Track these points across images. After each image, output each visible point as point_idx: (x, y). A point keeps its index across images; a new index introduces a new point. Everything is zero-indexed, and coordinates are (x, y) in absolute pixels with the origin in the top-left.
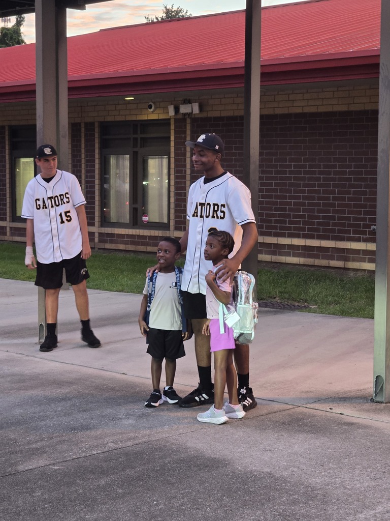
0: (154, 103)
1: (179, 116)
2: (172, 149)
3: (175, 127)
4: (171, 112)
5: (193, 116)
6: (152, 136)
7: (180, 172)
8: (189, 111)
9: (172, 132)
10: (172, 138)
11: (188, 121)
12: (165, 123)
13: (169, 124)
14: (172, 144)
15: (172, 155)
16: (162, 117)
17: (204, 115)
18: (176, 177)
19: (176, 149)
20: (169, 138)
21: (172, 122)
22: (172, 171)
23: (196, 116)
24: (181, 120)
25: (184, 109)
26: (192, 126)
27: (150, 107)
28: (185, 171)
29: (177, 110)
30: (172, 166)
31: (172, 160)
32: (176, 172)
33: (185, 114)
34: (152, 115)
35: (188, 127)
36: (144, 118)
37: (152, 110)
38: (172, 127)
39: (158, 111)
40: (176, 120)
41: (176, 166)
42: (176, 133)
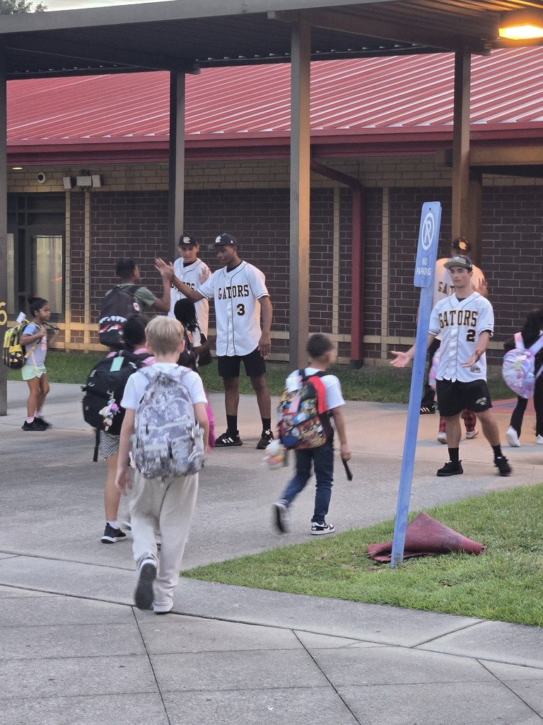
0: (45, 173)
1: (76, 190)
2: (68, 228)
3: (72, 202)
4: (67, 184)
5: (93, 190)
6: (44, 211)
7: (78, 254)
8: (88, 184)
9: (68, 208)
10: (68, 215)
11: (87, 195)
12: (60, 196)
13: (64, 198)
14: (68, 221)
15: (68, 234)
16: (56, 189)
17: (106, 189)
18: (72, 261)
19: (72, 227)
20: (64, 214)
21: (68, 196)
22: (68, 254)
23: (97, 190)
24: (78, 195)
25: (83, 181)
26: (92, 201)
27: (41, 178)
28: (84, 253)
29: (73, 182)
30: (68, 247)
31: (68, 240)
32: (72, 254)
33: (83, 188)
34: (42, 187)
35: (87, 202)
36: (34, 190)
37: (42, 181)
38: (68, 202)
39: (50, 183)
40: (72, 194)
41: (72, 247)
42: (72, 208)
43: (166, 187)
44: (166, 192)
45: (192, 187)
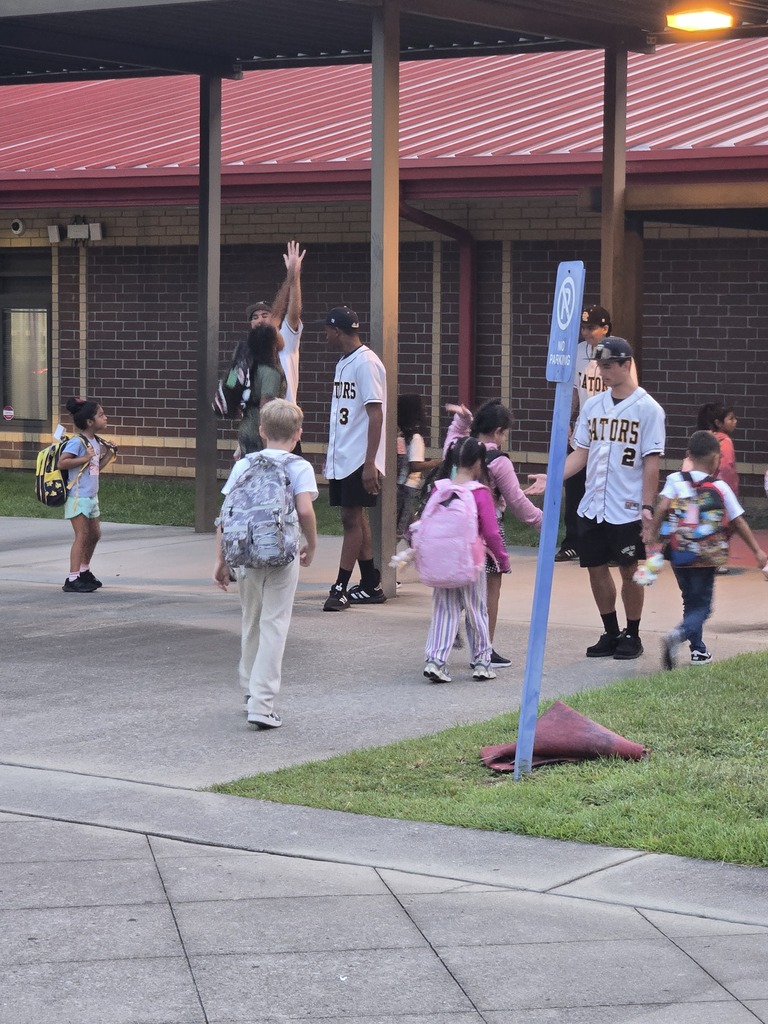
0: (22, 219)
1: (67, 244)
2: (55, 298)
3: (60, 261)
4: (54, 236)
5: (91, 245)
6: (21, 274)
7: (70, 335)
8: (84, 235)
9: (55, 270)
10: (55, 279)
11: (83, 252)
12: (44, 253)
13: (49, 256)
14: (55, 289)
15: (55, 307)
16: (38, 243)
17: (109, 243)
18: (62, 345)
19: (61, 297)
20: (50, 278)
21: (55, 252)
22: (55, 335)
23: (96, 244)
24: (70, 252)
25: (76, 232)
26: (90, 260)
27: (16, 227)
28: (78, 334)
29: (63, 233)
30: (55, 325)
31: (55, 316)
32: (62, 335)
33: (77, 241)
34: (19, 240)
35: (83, 262)
36: (6, 244)
37: (18, 232)
38: (55, 261)
39: (28, 234)
40: (61, 250)
41: (62, 326)
42: (60, 270)
43: (195, 241)
44: (195, 248)
45: (232, 240)
